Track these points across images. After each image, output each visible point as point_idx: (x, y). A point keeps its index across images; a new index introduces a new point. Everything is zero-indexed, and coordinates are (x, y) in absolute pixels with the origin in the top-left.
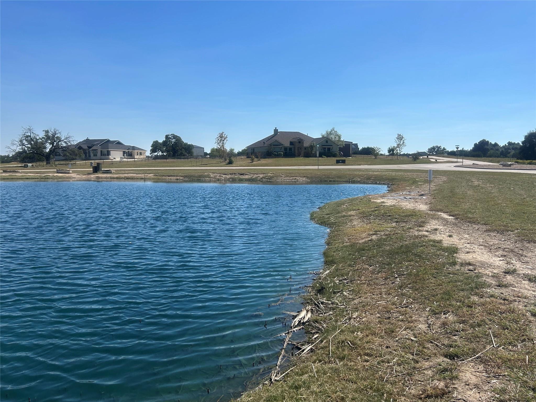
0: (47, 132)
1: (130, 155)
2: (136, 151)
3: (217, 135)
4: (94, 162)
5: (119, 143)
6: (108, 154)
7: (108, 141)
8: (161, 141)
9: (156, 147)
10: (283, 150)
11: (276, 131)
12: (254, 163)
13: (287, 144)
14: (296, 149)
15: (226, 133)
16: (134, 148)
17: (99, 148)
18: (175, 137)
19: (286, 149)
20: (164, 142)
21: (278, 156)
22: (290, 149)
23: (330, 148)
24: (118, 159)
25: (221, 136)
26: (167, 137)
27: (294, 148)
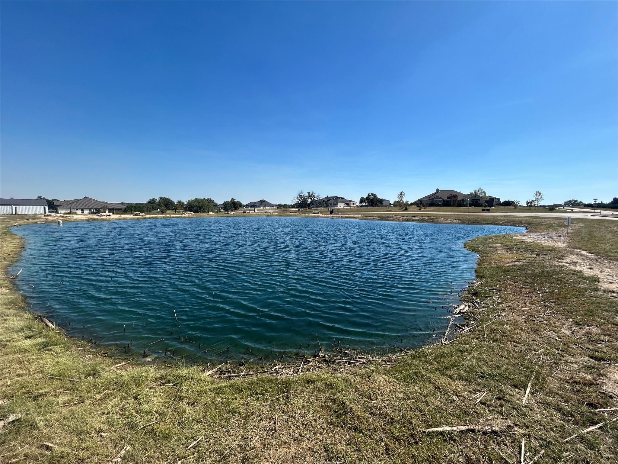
0: (309, 193)
1: (348, 205)
2: (351, 203)
3: (398, 193)
4: (331, 209)
5: (343, 198)
6: (337, 204)
7: (338, 197)
8: (365, 197)
9: (362, 200)
10: (442, 202)
11: (438, 190)
12: (422, 210)
13: (445, 198)
14: (452, 201)
15: (404, 192)
16: (350, 201)
17: (332, 201)
18: (373, 194)
19: (444, 201)
20: (367, 198)
21: (439, 206)
22: (447, 201)
23: (477, 201)
24: (342, 207)
25: (401, 194)
26: (369, 194)
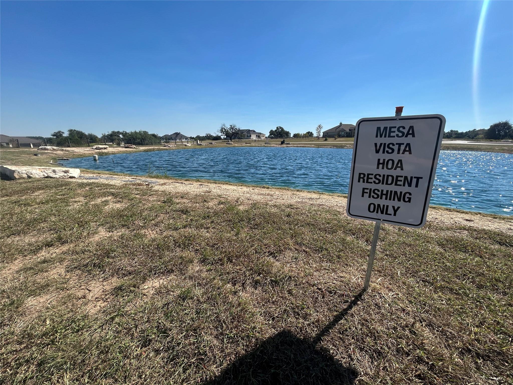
0: (231, 126)
1: (259, 137)
2: (262, 135)
5: (254, 131)
6: (250, 136)
7: (250, 130)
8: (274, 130)
9: (272, 132)
10: (345, 133)
11: (341, 124)
13: (348, 131)
16: (260, 133)
17: (245, 133)
18: (281, 128)
19: (347, 133)
20: (276, 130)
22: (349, 133)
24: (254, 139)
26: (277, 128)
27: (351, 132)
